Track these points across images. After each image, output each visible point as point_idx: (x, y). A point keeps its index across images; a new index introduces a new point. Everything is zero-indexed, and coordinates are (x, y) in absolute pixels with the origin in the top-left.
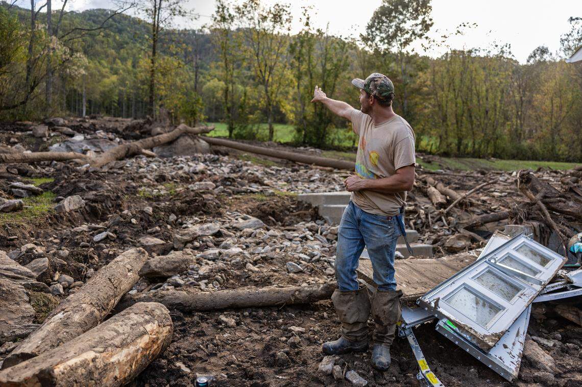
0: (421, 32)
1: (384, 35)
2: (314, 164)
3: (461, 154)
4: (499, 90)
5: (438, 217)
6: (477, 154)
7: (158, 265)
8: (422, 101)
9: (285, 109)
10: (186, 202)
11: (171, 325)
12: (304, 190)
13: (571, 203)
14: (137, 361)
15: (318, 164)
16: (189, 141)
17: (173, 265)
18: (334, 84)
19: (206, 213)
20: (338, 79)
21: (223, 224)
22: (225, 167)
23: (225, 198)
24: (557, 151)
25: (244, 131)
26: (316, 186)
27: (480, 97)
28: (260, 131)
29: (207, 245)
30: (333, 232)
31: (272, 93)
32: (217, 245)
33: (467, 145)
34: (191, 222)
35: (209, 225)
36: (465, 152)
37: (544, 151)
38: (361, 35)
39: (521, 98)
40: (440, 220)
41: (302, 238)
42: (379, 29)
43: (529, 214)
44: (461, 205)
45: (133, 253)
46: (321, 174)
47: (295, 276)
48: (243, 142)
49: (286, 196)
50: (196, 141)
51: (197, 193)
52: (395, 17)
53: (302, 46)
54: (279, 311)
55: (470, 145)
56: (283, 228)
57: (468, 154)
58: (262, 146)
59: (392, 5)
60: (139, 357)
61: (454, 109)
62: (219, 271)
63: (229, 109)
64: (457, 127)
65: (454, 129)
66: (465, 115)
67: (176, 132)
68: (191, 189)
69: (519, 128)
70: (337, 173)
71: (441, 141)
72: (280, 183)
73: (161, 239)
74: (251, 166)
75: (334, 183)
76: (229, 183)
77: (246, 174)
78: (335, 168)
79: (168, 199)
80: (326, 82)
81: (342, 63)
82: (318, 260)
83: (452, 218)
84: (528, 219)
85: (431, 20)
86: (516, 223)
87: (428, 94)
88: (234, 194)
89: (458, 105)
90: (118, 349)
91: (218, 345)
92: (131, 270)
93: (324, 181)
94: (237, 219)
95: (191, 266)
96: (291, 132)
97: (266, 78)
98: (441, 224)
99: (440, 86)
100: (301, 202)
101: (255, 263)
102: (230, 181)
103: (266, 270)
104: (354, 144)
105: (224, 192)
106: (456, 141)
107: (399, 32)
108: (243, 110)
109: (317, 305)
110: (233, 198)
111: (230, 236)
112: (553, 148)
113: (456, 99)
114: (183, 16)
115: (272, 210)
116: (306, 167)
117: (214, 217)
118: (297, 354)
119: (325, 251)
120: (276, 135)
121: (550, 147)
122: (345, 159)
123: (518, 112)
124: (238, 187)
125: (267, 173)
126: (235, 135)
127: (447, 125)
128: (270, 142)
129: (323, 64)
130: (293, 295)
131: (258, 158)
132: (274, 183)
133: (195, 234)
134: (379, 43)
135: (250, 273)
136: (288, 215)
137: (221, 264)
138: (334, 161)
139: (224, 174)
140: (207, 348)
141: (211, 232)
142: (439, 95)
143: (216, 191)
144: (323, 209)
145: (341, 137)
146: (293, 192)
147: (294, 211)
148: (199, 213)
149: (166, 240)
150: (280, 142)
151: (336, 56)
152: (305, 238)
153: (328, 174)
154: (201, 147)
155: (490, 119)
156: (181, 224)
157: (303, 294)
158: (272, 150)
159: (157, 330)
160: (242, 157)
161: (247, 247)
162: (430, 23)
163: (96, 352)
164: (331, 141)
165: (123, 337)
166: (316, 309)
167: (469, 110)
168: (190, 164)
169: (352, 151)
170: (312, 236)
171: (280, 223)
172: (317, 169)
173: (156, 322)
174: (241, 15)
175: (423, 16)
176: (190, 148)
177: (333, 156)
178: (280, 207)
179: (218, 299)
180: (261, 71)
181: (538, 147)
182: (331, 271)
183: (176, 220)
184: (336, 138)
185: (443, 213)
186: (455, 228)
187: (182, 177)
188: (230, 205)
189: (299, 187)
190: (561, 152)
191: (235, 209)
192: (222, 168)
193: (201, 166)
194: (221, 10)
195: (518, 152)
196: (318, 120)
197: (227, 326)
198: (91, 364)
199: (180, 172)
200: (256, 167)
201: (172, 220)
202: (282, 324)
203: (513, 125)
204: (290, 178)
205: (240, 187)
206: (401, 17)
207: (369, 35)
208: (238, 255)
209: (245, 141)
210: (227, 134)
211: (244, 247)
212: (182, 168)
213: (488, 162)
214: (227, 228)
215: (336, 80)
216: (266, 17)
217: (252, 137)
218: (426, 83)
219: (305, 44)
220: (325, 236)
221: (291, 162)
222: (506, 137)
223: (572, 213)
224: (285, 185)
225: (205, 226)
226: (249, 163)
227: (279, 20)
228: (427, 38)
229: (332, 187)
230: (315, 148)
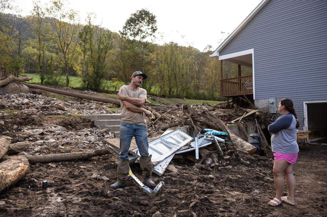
0: (151, 33)
1: (132, 32)
2: (93, 100)
3: (171, 96)
4: (189, 64)
5: (151, 125)
6: (178, 97)
7: (14, 147)
8: (152, 68)
9: (76, 69)
10: (23, 119)
11: (28, 165)
12: (87, 113)
13: (202, 118)
14: (17, 176)
15: (95, 100)
16: (16, 85)
17: (21, 147)
18: (105, 56)
19: (34, 124)
20: (107, 54)
21: (43, 130)
22: (41, 101)
23: (44, 117)
24: (214, 95)
25: (51, 80)
26: (93, 111)
27: (180, 68)
28: (61, 80)
29: (36, 139)
30: (101, 132)
31: (68, 59)
32: (42, 139)
33: (174, 91)
34: (26, 128)
35: (37, 130)
36: (173, 95)
37: (209, 96)
38: (120, 31)
39: (199, 69)
40: (152, 126)
41: (86, 134)
42: (130, 29)
43: (186, 122)
44: (161, 119)
45: (4, 140)
46: (96, 106)
47: (82, 149)
48: (50, 87)
49: (77, 116)
50: (20, 85)
51: (28, 114)
52: (138, 24)
53: (86, 34)
54: (75, 162)
55: (175, 91)
56: (76, 131)
57: (174, 96)
58: (62, 90)
59: (136, 17)
60: (17, 175)
61: (167, 73)
62: (45, 149)
63: (41, 67)
64: (169, 82)
65: (167, 84)
66: (173, 76)
67: (7, 80)
68: (24, 112)
69: (198, 84)
70: (105, 105)
71: (161, 89)
72: (73, 110)
73: (11, 137)
74: (56, 100)
75: (103, 110)
76: (46, 110)
77: (54, 105)
78: (104, 103)
79: (10, 117)
80: (100, 55)
81: (109, 46)
82: (93, 143)
83: (157, 125)
84: (185, 124)
85: (156, 27)
86: (181, 126)
87: (155, 65)
88: (48, 115)
89: (170, 71)
90: (10, 171)
91: (49, 174)
92: (5, 146)
93: (98, 109)
94: (51, 127)
95: (30, 147)
96: (80, 82)
97: (65, 50)
98: (152, 128)
99: (161, 61)
100: (85, 119)
101: (63, 145)
102: (46, 108)
103: (68, 148)
104: (116, 90)
105: (43, 114)
106: (168, 89)
107: (140, 31)
108: (50, 68)
109: (92, 159)
110: (48, 117)
111: (49, 135)
112: (213, 94)
113: (168, 68)
114: (10, 9)
115: (70, 123)
116: (88, 102)
117: (38, 126)
118: (83, 174)
119: (97, 140)
120: (71, 83)
121: (212, 93)
122: (110, 97)
123: (197, 76)
124: (50, 112)
125: (66, 105)
126: (45, 82)
127: (164, 81)
128: (67, 87)
129: (99, 45)
130: (81, 155)
131: (60, 96)
132: (70, 110)
133: (30, 134)
134: (129, 36)
135: (60, 149)
136: (78, 125)
137: (45, 146)
138: (104, 99)
139: (40, 104)
140: (44, 174)
141: (38, 133)
142: (160, 65)
143: (38, 114)
144: (97, 122)
145: (109, 85)
146: (81, 114)
147: (81, 124)
148: (30, 124)
149: (13, 137)
150: (73, 87)
151: (106, 41)
152: (87, 135)
153: (100, 105)
154: (24, 89)
155: (184, 79)
156: (21, 130)
157: (85, 155)
158: (68, 92)
159: (24, 166)
160: (50, 95)
161: (58, 139)
162: (155, 28)
163: (2, 170)
164: (103, 88)
165: (11, 167)
166: (91, 161)
167: (175, 74)
168: (19, 99)
169: (115, 93)
170: (90, 133)
171: (74, 129)
172: (94, 103)
173: (23, 163)
174: (49, 13)
175: (152, 25)
176: (17, 90)
177: (104, 96)
178: (74, 121)
179: (47, 158)
180: (61, 46)
181: (206, 93)
182: (99, 147)
183: (17, 128)
184: (106, 86)
185: (153, 123)
186: (158, 130)
187: (15, 106)
188: (47, 121)
189: (84, 112)
190: (216, 96)
191: (50, 123)
192: (39, 102)
193: (26, 101)
194: (36, 9)
195: (197, 96)
196: (95, 76)
197: (52, 167)
198: (1, 174)
199: (13, 104)
200: (59, 101)
201: (15, 128)
202: (76, 166)
203: (195, 82)
204: (79, 107)
205: (52, 111)
206: (141, 24)
207: (124, 31)
208: (54, 142)
209: (52, 86)
210: (40, 81)
211: (57, 139)
212: (14, 101)
213: (183, 100)
214: (46, 131)
215: (106, 54)
216: (65, 16)
217: (56, 84)
218: (153, 59)
219: (88, 33)
220: (97, 134)
221: (80, 99)
222: (192, 89)
223: (202, 122)
224: (76, 111)
225: (35, 130)
226: (55, 99)
227: (73, 18)
228: (154, 36)
229: (102, 112)
230: (94, 91)
